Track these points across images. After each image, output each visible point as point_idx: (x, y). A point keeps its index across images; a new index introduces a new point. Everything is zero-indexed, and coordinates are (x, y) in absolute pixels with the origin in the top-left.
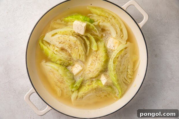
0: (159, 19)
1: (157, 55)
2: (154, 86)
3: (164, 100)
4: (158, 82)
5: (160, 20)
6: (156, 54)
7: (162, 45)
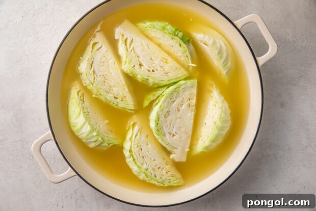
0: (291, 39)
1: (284, 104)
2: (276, 159)
3: (292, 183)
4: (284, 150)
5: (292, 42)
6: (283, 102)
7: (294, 86)
